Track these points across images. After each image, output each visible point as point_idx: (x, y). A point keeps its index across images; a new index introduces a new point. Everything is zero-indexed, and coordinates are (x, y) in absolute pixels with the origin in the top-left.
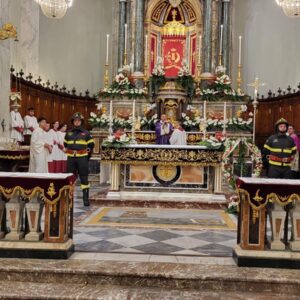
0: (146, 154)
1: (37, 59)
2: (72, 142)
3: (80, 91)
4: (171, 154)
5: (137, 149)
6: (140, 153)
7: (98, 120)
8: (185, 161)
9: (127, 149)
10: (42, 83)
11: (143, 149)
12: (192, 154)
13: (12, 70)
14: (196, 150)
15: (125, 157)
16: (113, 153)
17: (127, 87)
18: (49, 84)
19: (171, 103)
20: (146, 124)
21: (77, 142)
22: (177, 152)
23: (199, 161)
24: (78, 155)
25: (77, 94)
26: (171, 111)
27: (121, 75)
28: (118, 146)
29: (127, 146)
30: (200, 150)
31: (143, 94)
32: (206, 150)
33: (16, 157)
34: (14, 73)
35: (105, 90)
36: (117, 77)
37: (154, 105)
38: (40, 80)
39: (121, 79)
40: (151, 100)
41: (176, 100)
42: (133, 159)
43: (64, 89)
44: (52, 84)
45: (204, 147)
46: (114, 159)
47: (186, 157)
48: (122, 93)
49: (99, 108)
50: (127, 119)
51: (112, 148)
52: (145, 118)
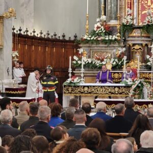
0: (89, 90)
1: (33, 14)
2: (45, 83)
3: (70, 36)
4: (104, 90)
5: (84, 87)
6: (86, 89)
7: (79, 62)
8: (112, 93)
9: (78, 86)
10: (36, 34)
11: (88, 87)
12: (117, 89)
13: (14, 29)
14: (119, 87)
15: (77, 92)
16: (70, 89)
17: (102, 34)
18: (41, 33)
19: (137, 47)
20: (117, 65)
21: (49, 83)
22: (108, 88)
23: (121, 93)
24: (49, 90)
25: (67, 38)
26: (137, 54)
27: (99, 24)
28: (73, 85)
29: (78, 85)
30: (121, 87)
31: (115, 40)
32: (125, 87)
33: (16, 92)
34: (15, 31)
35: (86, 37)
36: (96, 26)
37: (124, 49)
38: (34, 32)
39: (98, 28)
40: (122, 44)
41: (142, 44)
42: (82, 93)
43: (55, 35)
44: (45, 33)
45: (124, 85)
46: (71, 93)
47: (113, 91)
48: (99, 39)
49: (80, 53)
50: (102, 60)
51: (70, 86)
52: (116, 60)
